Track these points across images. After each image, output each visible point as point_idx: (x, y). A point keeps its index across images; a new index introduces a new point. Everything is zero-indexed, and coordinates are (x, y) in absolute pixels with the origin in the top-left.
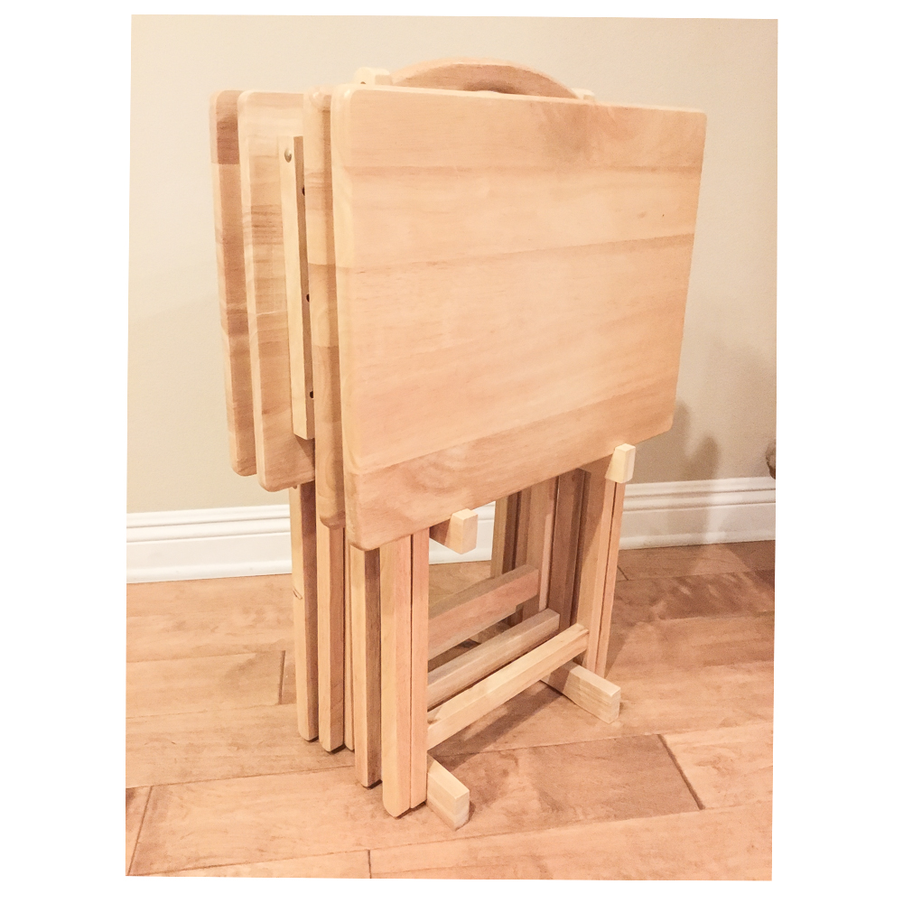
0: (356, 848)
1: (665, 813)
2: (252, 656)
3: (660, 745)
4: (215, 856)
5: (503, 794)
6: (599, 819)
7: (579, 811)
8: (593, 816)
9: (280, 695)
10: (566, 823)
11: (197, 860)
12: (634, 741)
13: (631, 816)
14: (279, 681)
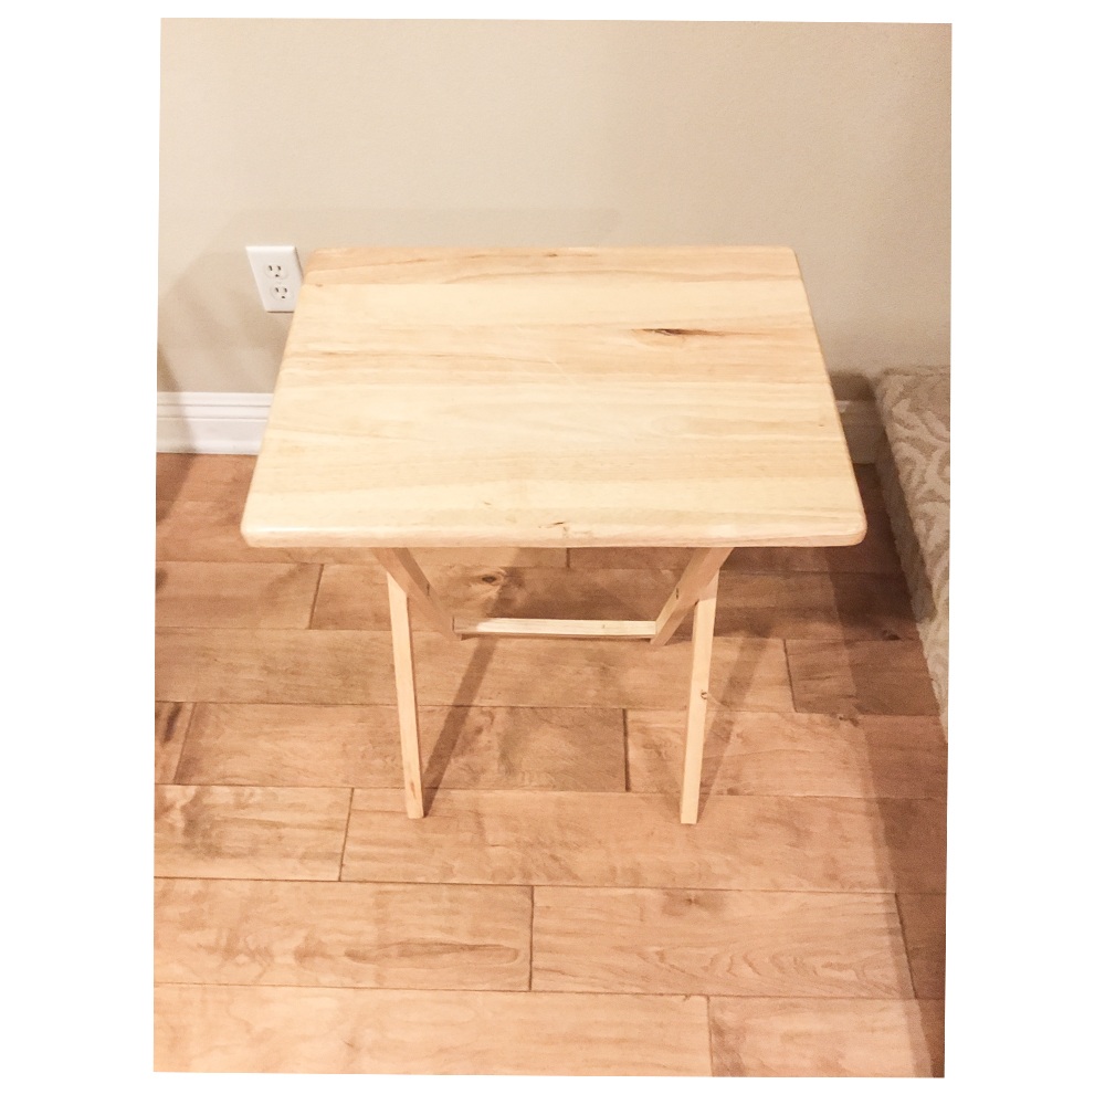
0: (345, 785)
1: (596, 790)
2: (294, 566)
3: (620, 721)
4: (236, 776)
5: (472, 751)
6: (542, 787)
8: (536, 783)
9: (312, 617)
11: (224, 777)
12: (600, 713)
13: (568, 789)
14: (312, 599)
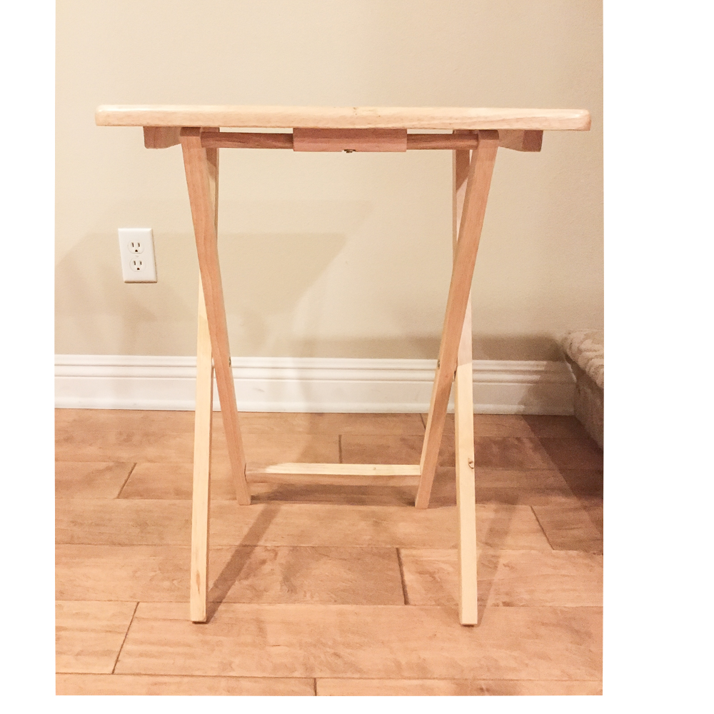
0: (131, 600)
1: (375, 604)
2: (111, 464)
3: (395, 556)
5: (255, 576)
6: (323, 602)
7: (308, 595)
8: (318, 599)
9: (121, 492)
10: (295, 602)
12: (375, 550)
13: (348, 603)
14: (123, 482)
